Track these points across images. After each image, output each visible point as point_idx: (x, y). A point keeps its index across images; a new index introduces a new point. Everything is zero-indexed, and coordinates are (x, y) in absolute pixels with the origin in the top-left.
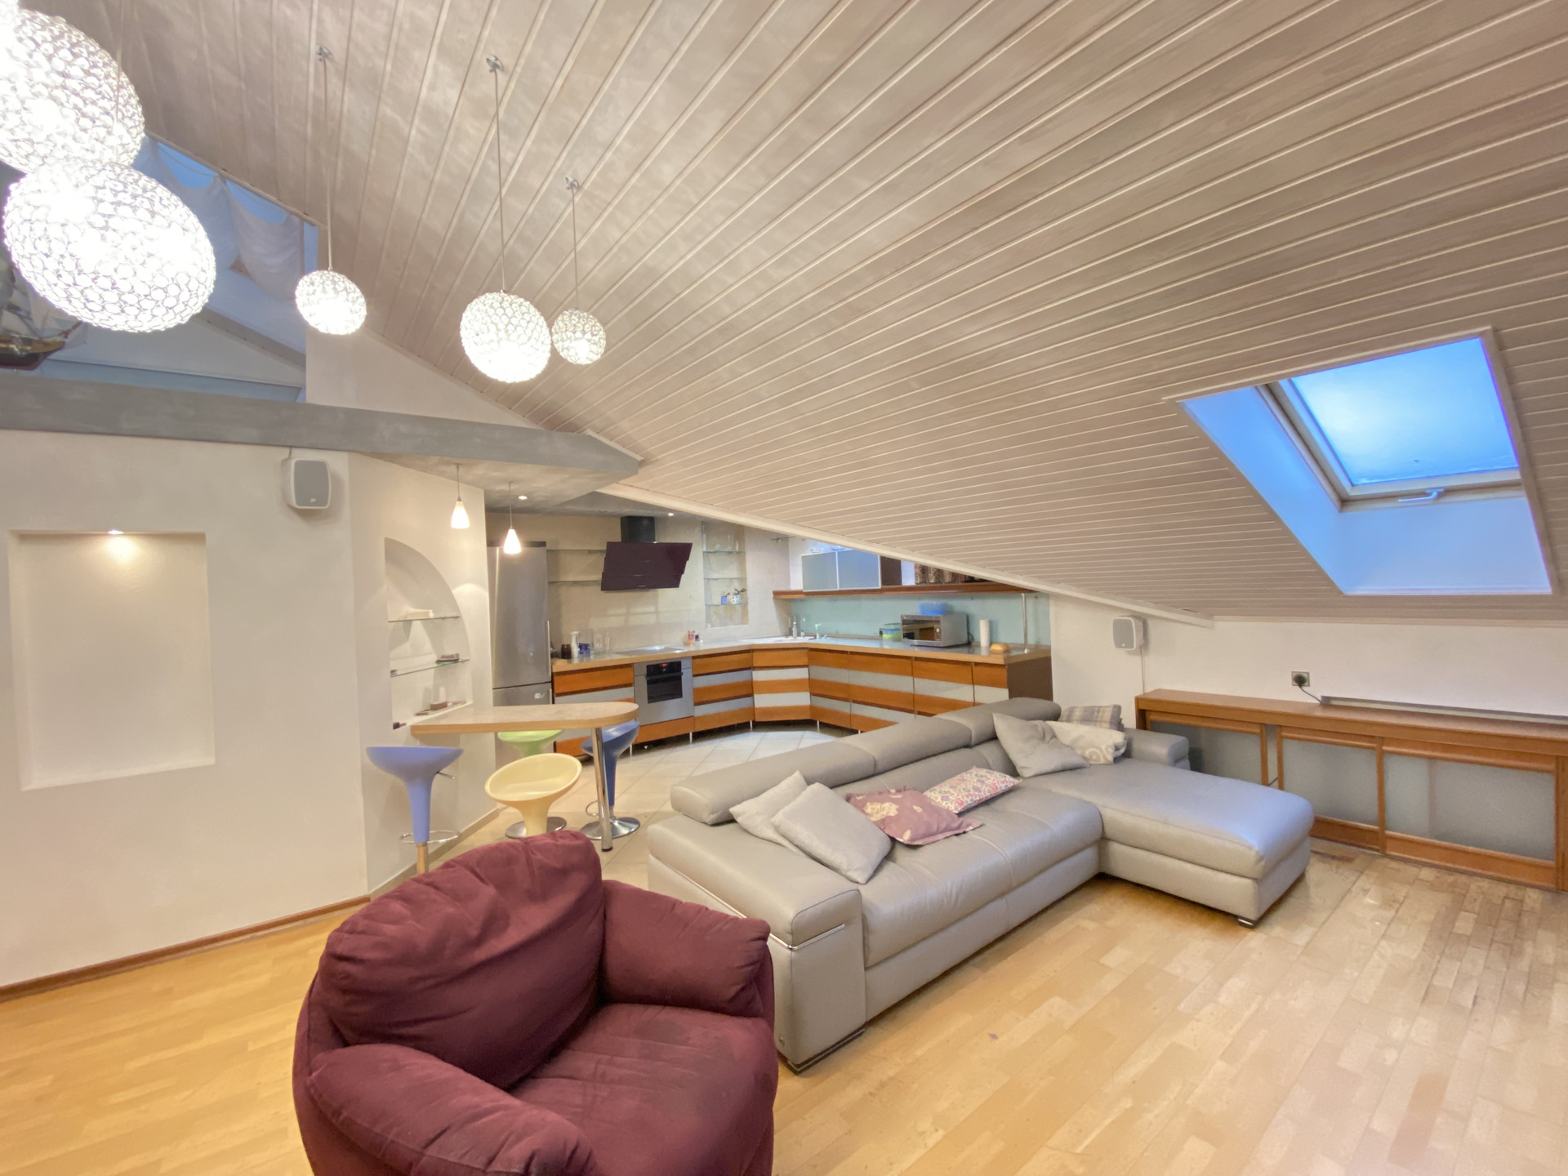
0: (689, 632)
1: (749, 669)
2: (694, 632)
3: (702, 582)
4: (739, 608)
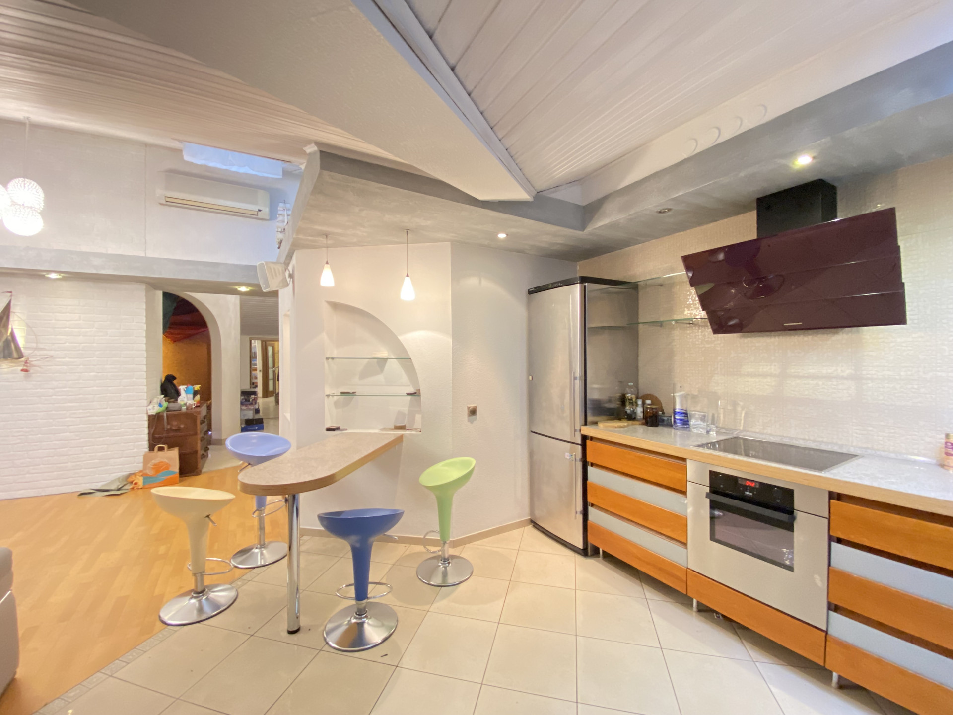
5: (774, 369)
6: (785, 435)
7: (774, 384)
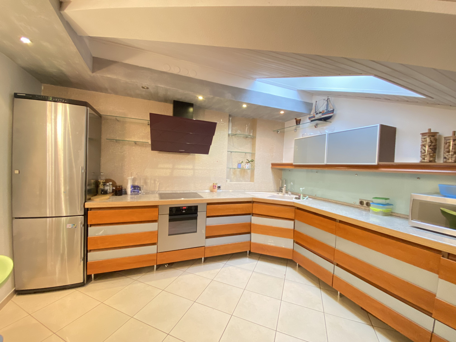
0: (214, 184)
1: (249, 214)
2: (217, 184)
3: (226, 153)
4: (249, 171)
5: (170, 166)
6: (173, 190)
7: (170, 171)
